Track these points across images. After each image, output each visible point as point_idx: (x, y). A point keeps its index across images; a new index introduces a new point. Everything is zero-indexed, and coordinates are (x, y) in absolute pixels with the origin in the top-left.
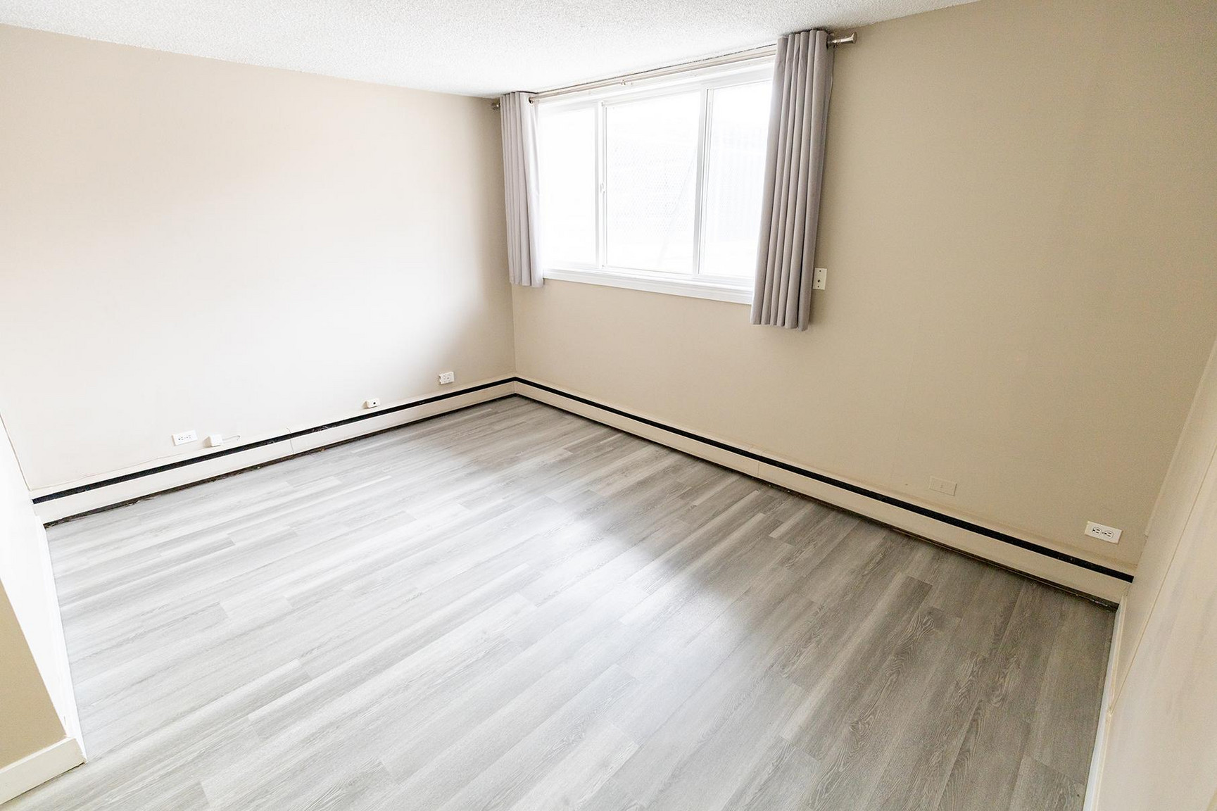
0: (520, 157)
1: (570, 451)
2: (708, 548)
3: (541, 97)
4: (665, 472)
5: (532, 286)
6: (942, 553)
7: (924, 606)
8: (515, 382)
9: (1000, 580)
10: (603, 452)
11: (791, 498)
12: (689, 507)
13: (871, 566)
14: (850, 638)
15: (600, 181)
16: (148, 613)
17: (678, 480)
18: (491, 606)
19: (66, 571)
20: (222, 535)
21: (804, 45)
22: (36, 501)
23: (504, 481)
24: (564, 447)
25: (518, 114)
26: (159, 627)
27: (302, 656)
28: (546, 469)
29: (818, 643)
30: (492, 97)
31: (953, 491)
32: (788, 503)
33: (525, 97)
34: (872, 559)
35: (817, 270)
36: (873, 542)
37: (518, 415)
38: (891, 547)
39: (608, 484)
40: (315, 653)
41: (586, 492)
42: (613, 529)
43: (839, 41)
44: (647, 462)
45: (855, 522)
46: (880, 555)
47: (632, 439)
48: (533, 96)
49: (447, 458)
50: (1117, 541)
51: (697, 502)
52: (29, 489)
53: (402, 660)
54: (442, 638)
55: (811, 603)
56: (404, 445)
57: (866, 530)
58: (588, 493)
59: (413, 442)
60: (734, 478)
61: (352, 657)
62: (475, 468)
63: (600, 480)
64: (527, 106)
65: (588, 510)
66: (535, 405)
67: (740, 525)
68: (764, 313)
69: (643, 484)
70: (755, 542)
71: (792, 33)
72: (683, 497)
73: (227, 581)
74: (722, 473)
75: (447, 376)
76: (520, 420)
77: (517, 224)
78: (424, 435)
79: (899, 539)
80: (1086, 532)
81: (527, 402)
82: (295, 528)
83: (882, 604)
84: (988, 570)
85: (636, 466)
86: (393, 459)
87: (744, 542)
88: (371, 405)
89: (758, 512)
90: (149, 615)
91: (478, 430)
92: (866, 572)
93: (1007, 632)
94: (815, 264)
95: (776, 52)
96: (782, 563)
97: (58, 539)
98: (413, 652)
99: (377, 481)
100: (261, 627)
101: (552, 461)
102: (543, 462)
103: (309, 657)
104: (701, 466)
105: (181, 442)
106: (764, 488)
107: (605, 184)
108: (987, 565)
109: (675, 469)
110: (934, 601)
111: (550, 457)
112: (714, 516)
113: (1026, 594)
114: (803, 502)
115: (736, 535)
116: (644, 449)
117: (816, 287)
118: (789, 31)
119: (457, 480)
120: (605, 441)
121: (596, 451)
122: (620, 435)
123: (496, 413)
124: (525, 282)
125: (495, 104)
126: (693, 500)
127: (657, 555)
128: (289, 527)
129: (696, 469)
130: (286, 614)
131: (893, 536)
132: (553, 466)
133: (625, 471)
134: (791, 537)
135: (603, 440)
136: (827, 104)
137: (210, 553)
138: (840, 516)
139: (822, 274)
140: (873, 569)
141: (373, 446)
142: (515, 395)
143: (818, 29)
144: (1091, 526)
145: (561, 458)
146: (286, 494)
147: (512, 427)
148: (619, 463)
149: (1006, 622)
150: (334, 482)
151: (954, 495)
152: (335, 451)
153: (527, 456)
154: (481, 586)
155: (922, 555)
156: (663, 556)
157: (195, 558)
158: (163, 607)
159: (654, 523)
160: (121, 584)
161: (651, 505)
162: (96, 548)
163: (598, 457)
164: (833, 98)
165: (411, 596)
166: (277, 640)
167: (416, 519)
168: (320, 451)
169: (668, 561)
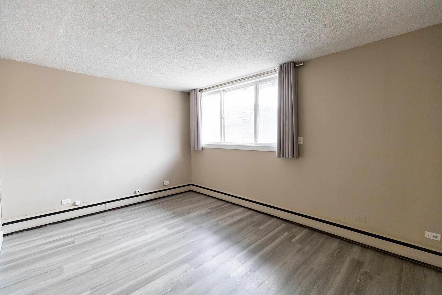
0: (196, 110)
1: (211, 209)
2: (266, 246)
3: (203, 90)
4: (247, 217)
5: (199, 150)
6: (365, 249)
7: (361, 271)
8: (191, 186)
9: (393, 260)
10: (223, 210)
11: (298, 227)
12: (258, 230)
13: (336, 253)
14: (332, 284)
15: (222, 115)
16: (32, 270)
17: (253, 220)
18: (175, 268)
19: (6, 253)
20: (72, 239)
21: (287, 67)
22: (3, 225)
23: (184, 220)
24: (209, 208)
25: (196, 95)
26: (35, 276)
27: (92, 289)
28: (201, 216)
29: (318, 286)
30: (187, 92)
31: (365, 221)
32: (297, 229)
33: (198, 91)
34: (336, 251)
35: (299, 138)
36: (335, 244)
37: (192, 197)
38: (343, 246)
39: (225, 221)
40: (97, 288)
41: (216, 224)
42: (227, 238)
43: (298, 65)
44: (241, 213)
45: (326, 236)
46: (339, 249)
47: (234, 205)
48: (201, 90)
49: (164, 212)
50: (440, 240)
51: (260, 228)
52: (2, 220)
53: (134, 291)
54: (153, 282)
55: (312, 269)
56: (148, 208)
57: (331, 239)
58: (217, 224)
59: (151, 206)
60: (275, 219)
61: (113, 290)
62: (173, 215)
63: (222, 220)
64: (199, 93)
65: (217, 231)
66: (198, 194)
67: (279, 237)
68: (281, 152)
69: (239, 221)
70: (285, 243)
71: (283, 64)
72: (255, 226)
73: (68, 257)
74: (270, 217)
75: (166, 183)
76: (192, 199)
77: (194, 129)
78: (156, 204)
79: (345, 243)
80: (425, 236)
81: (195, 193)
82: (100, 237)
83: (344, 269)
84: (386, 256)
85: (236, 215)
86: (143, 212)
87: (281, 243)
88: (137, 192)
89: (285, 232)
90: (32, 271)
91: (176, 202)
92: (334, 256)
93: (403, 283)
94: (298, 136)
95: (278, 70)
96: (298, 252)
97: (7, 241)
98: (139, 288)
99: (136, 220)
100: (77, 276)
101: (204, 213)
102: (200, 213)
103: (95, 289)
104: (261, 215)
105: (65, 203)
106: (287, 223)
107: (224, 116)
108: (386, 254)
109: (251, 216)
110: (366, 268)
111: (203, 211)
112: (268, 233)
113: (406, 267)
114: (303, 228)
115: (277, 241)
116: (239, 209)
117: (299, 144)
118: (282, 63)
119: (166, 220)
120: (224, 206)
121: (221, 210)
122: (230, 204)
123: (183, 197)
124: (196, 149)
125: (189, 94)
126: (259, 227)
127: (245, 248)
128: (98, 236)
129: (259, 216)
130: (89, 271)
131: (343, 242)
132: (204, 215)
133: (232, 216)
134: (301, 241)
135: (223, 206)
136: (296, 85)
137: (64, 246)
138: (319, 234)
139: (301, 139)
140: (336, 255)
141: (136, 208)
142: (191, 191)
143: (290, 62)
144: (427, 234)
145: (207, 212)
146: (100, 224)
147: (189, 201)
148: (229, 214)
149: (400, 278)
150: (119, 220)
151: (365, 222)
152: (121, 210)
153: (194, 211)
154: (172, 260)
155: (356, 250)
156: (247, 249)
157: (58, 248)
158: (39, 268)
159: (244, 236)
160: (25, 258)
161: (243, 228)
162: (21, 244)
163: (221, 211)
164: (298, 83)
165: (142, 264)
166: (82, 282)
167: (148, 234)
168: (116, 209)
169: (250, 251)
